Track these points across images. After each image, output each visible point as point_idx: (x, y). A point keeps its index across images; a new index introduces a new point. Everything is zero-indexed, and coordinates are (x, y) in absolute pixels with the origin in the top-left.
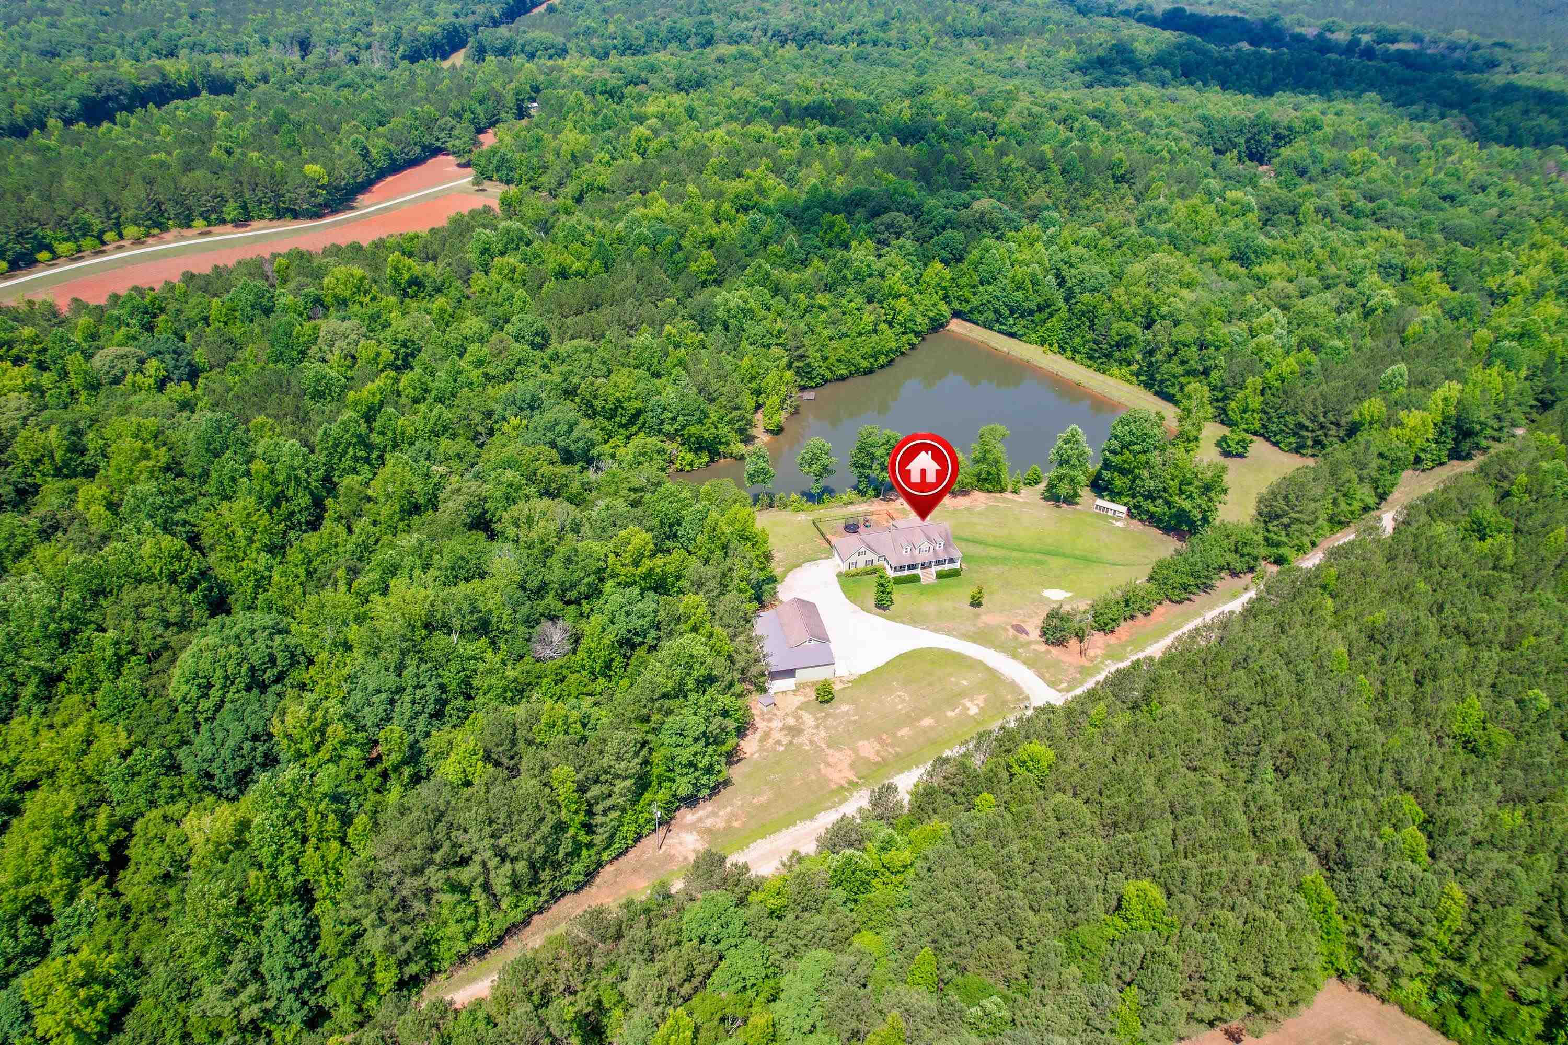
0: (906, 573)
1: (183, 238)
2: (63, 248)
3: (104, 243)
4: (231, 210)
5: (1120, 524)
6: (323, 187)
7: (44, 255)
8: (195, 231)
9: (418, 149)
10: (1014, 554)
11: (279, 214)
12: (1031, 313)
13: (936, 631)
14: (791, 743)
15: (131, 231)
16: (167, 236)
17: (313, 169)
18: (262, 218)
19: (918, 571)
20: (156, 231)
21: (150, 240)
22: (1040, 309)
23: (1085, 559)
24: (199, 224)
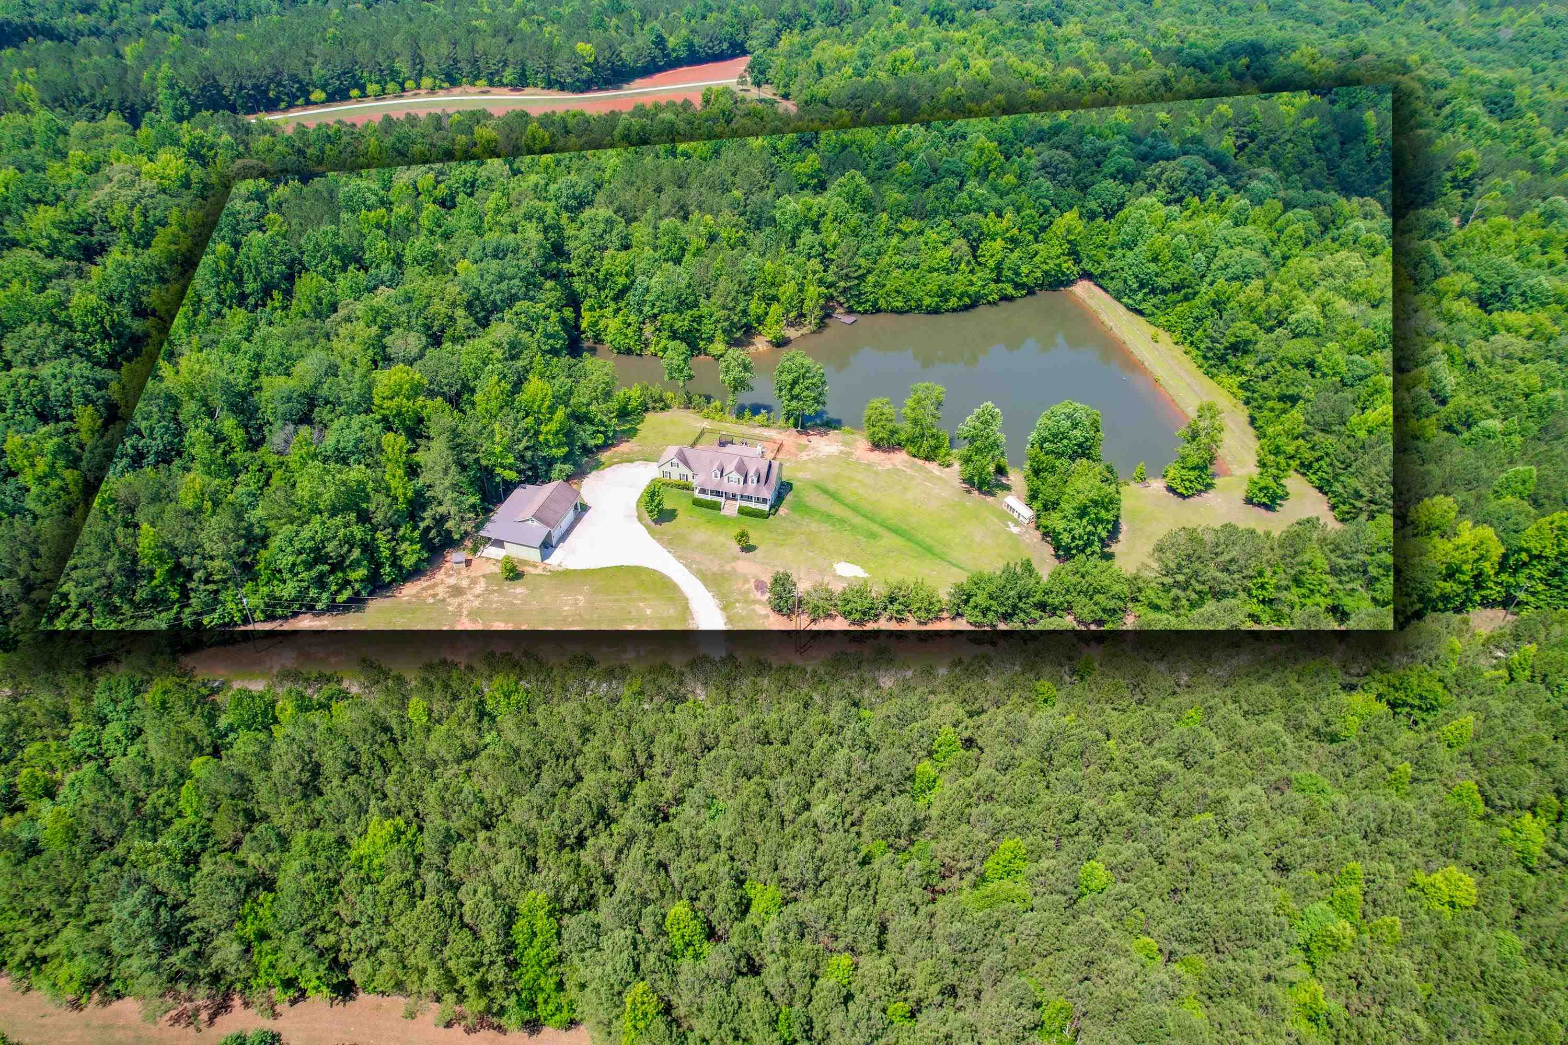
0: (709, 497)
1: (467, 93)
2: (371, 88)
3: (404, 90)
4: (509, 75)
5: (1015, 530)
6: (589, 65)
7: (354, 93)
8: (476, 89)
9: (725, 46)
10: (858, 520)
11: (550, 85)
12: (1164, 292)
13: (679, 558)
14: (444, 600)
15: (427, 82)
16: (457, 90)
17: (584, 48)
18: (536, 86)
19: (722, 500)
20: (446, 85)
21: (441, 92)
22: (1176, 288)
23: (929, 549)
24: (482, 83)
